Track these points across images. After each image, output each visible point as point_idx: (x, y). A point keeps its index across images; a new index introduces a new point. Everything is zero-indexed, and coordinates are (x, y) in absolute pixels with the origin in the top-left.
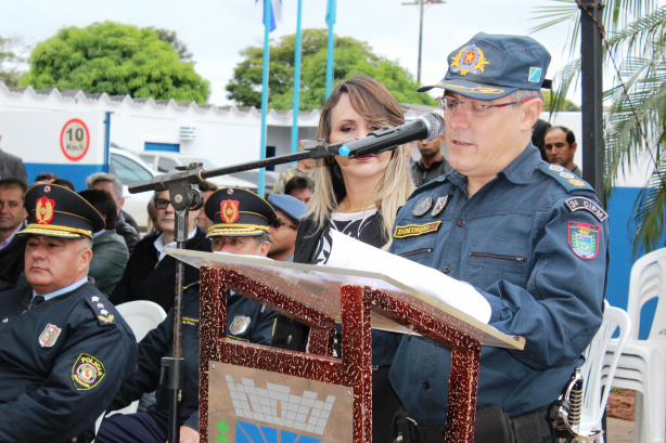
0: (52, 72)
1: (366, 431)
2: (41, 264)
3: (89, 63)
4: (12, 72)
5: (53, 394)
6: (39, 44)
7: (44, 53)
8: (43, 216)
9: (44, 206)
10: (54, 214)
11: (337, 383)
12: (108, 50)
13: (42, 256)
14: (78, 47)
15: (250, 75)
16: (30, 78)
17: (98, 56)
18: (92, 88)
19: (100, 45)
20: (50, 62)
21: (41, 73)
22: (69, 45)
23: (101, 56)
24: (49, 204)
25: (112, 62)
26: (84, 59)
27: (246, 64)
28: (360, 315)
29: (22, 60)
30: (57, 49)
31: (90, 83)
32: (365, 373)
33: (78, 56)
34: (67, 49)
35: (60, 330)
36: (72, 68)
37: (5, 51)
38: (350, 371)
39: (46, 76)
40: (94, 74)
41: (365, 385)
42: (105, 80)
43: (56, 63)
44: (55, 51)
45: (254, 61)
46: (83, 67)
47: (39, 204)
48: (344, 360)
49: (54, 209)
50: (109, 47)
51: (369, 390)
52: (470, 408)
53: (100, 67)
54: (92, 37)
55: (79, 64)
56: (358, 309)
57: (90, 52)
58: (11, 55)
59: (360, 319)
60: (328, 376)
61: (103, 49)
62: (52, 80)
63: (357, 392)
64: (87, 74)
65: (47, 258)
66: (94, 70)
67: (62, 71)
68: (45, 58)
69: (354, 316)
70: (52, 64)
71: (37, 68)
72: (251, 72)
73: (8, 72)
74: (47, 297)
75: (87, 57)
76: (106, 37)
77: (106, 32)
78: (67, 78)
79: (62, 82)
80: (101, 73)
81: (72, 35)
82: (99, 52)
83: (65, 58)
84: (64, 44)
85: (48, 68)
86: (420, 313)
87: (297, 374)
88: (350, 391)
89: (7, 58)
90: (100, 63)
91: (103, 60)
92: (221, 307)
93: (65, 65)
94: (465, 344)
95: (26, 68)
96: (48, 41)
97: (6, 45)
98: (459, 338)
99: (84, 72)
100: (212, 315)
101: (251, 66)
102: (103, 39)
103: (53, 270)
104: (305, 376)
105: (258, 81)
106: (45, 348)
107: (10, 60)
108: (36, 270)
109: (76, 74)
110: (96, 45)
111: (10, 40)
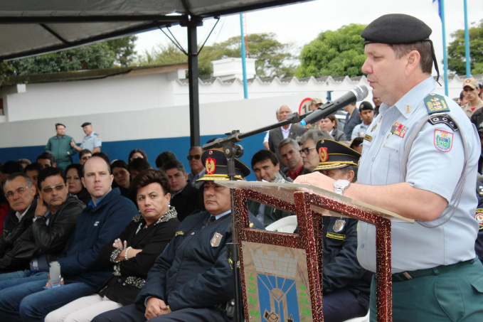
0: (316, 64)
1: (314, 273)
2: (212, 199)
3: (341, 54)
4: (290, 66)
5: (217, 273)
6: (305, 46)
7: (310, 51)
8: (210, 169)
9: (209, 163)
10: (216, 167)
11: (298, 248)
12: (354, 44)
13: (212, 194)
14: (332, 45)
15: (459, 51)
16: (301, 70)
17: (346, 50)
18: (344, 73)
19: (347, 41)
20: (314, 57)
21: (308, 65)
22: (326, 44)
23: (349, 49)
24: (212, 162)
25: (356, 53)
26: (337, 53)
27: (456, 43)
28: (303, 209)
29: (296, 58)
30: (318, 48)
31: (343, 69)
32: (310, 241)
33: (333, 50)
34: (325, 46)
35: (221, 236)
36: (329, 60)
37: (285, 52)
38: (303, 240)
39: (312, 67)
40: (344, 63)
41: (311, 247)
42: (352, 66)
43: (318, 57)
44: (317, 49)
45: (461, 40)
46: (337, 59)
47: (207, 162)
48: (300, 235)
49: (215, 164)
50: (353, 42)
51: (313, 250)
52: (387, 258)
53: (349, 58)
54: (342, 36)
55: (334, 56)
56: (303, 205)
57: (341, 47)
58: (289, 55)
59: (304, 211)
60: (294, 244)
61: (350, 44)
62: (317, 69)
63: (307, 252)
64: (339, 63)
65: (215, 195)
66: (344, 60)
67: (322, 63)
68: (310, 54)
69: (301, 209)
70: (316, 59)
71: (305, 63)
72: (460, 48)
73: (288, 67)
74: (217, 218)
75: (340, 51)
76: (352, 34)
77: (351, 32)
78: (327, 67)
79: (323, 71)
80: (349, 61)
81: (328, 37)
82: (347, 46)
83: (324, 53)
84: (322, 43)
85: (313, 62)
86: (345, 205)
87: (280, 245)
88: (304, 251)
89: (286, 58)
90: (348, 54)
91: (350, 52)
92: (244, 211)
93: (324, 58)
94: (379, 221)
95: (298, 63)
96: (312, 42)
97: (285, 48)
98: (374, 219)
99: (338, 62)
100: (240, 215)
101: (460, 43)
102: (349, 37)
103: (219, 202)
104: (283, 245)
105: (464, 54)
106: (214, 247)
107: (288, 59)
108: (209, 203)
109: (333, 64)
110: (345, 42)
111: (287, 45)
